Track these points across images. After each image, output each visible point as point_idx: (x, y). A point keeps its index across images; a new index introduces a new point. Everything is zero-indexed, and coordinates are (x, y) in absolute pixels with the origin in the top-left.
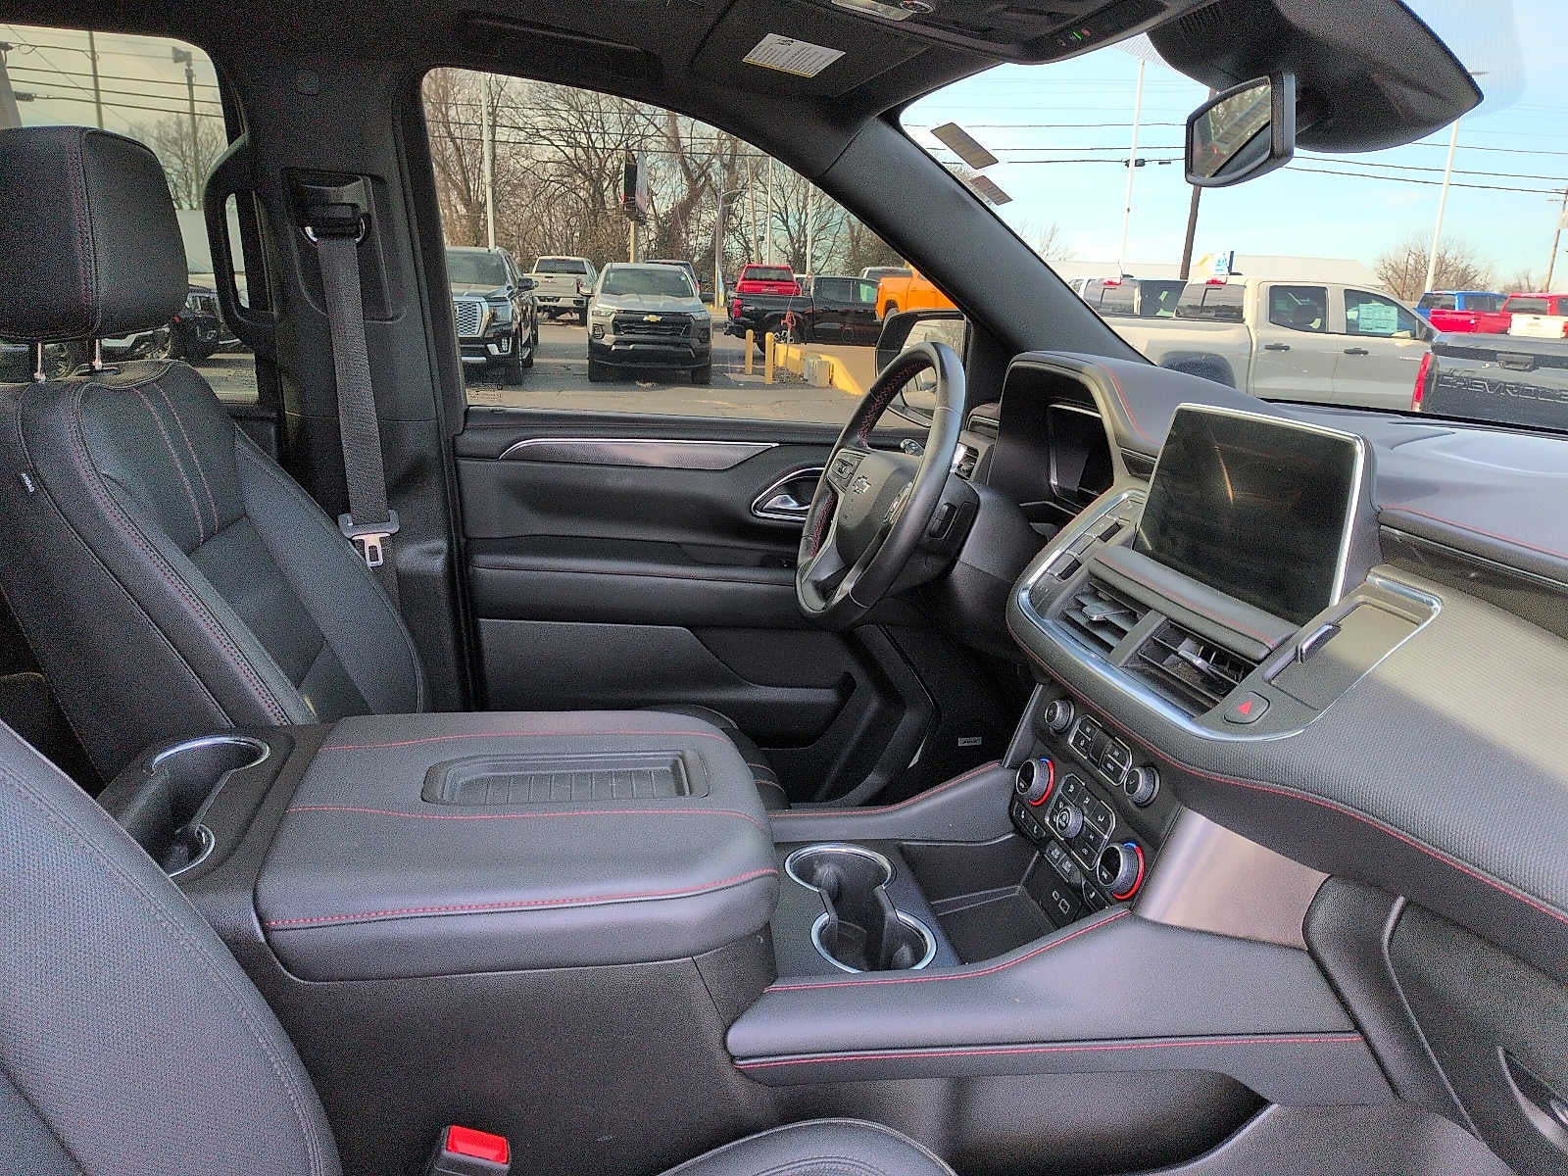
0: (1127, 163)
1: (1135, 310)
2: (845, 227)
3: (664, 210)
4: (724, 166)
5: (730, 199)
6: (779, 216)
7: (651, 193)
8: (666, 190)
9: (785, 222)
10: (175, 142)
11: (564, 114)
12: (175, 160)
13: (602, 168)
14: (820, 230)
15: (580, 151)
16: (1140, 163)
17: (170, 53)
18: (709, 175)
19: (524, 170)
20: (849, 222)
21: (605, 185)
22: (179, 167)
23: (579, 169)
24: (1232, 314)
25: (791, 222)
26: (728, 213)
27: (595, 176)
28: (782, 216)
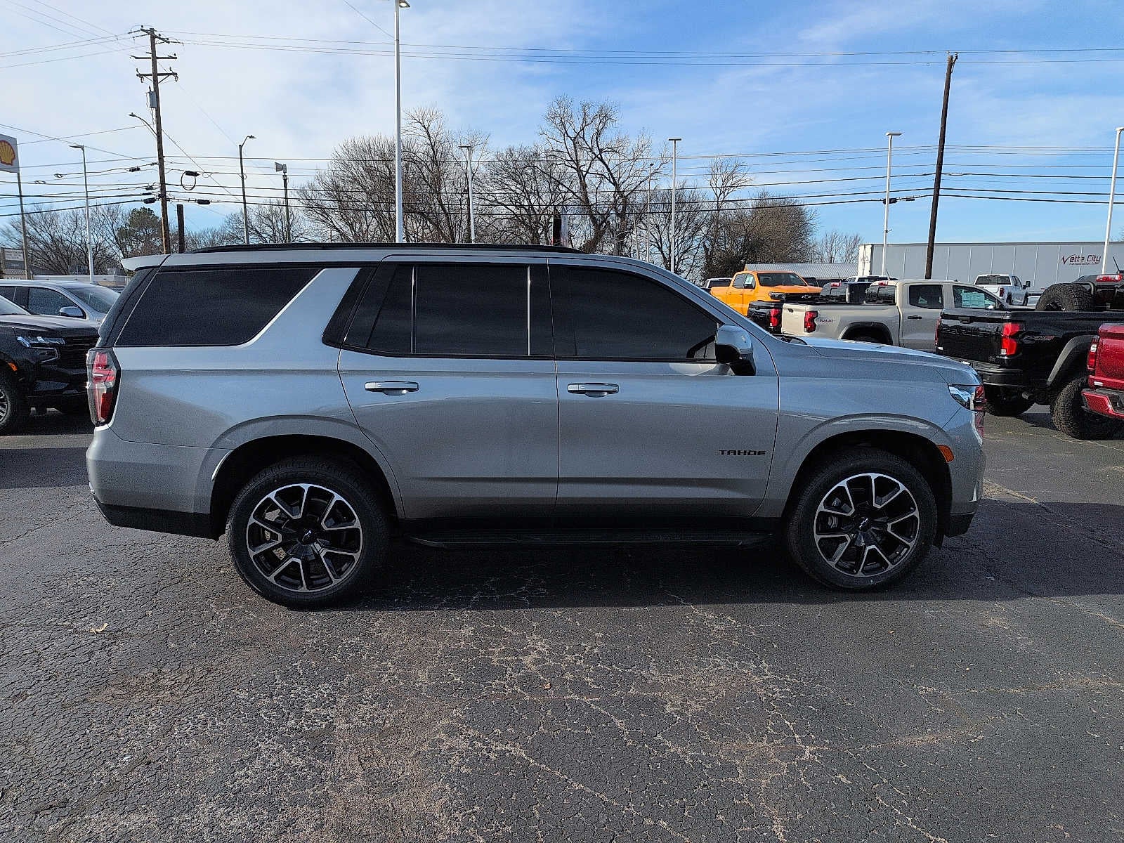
0: (884, 201)
1: (847, 300)
2: (702, 250)
3: (578, 245)
4: (618, 215)
5: (622, 236)
6: (656, 244)
7: (570, 235)
8: (579, 232)
9: (660, 249)
10: (268, 218)
11: (513, 188)
12: (268, 229)
13: (537, 222)
14: (684, 253)
15: (523, 211)
16: (893, 201)
17: (274, 166)
18: (609, 222)
19: (487, 225)
20: (704, 246)
21: (540, 232)
22: (271, 234)
23: (523, 222)
24: (889, 300)
25: (664, 248)
26: (621, 245)
27: (534, 226)
28: (658, 244)
